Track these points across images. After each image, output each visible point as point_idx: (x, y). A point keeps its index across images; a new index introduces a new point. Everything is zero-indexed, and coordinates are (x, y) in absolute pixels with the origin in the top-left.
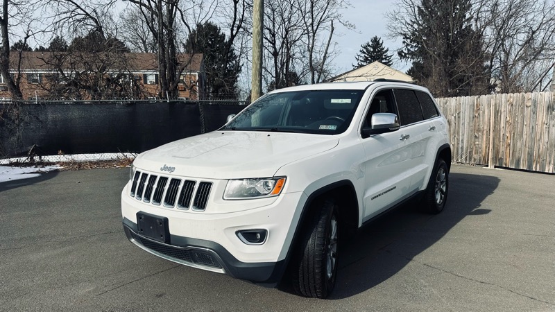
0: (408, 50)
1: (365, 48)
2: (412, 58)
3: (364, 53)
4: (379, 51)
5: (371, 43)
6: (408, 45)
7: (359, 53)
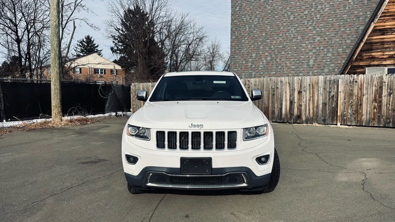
0: (118, 48)
1: (81, 42)
2: (120, 53)
3: (80, 46)
4: (91, 46)
5: (85, 40)
6: (116, 44)
7: (77, 46)
